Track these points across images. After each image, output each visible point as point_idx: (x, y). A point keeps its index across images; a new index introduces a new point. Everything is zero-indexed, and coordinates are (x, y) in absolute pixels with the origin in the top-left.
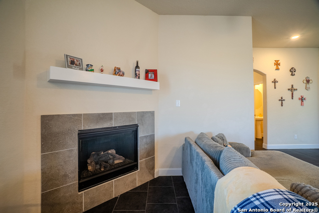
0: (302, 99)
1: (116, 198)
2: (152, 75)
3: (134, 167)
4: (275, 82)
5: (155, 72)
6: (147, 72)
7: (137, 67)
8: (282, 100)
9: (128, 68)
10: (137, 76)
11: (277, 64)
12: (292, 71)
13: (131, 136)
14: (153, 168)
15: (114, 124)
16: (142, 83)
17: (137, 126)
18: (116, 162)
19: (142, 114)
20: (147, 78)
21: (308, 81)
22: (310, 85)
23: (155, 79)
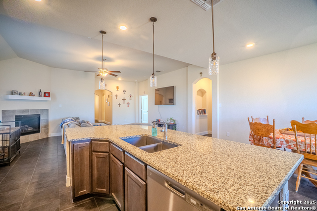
0: (128, 104)
1: (30, 142)
2: (47, 95)
3: (38, 131)
4: (116, 96)
5: (49, 93)
6: (45, 93)
7: (40, 92)
8: (119, 104)
9: (36, 92)
10: (40, 95)
11: (118, 88)
12: (124, 91)
13: (37, 119)
14: (48, 133)
15: (29, 114)
16: (43, 98)
17: (40, 115)
18: (29, 129)
19: (43, 110)
20: (45, 96)
21: (131, 96)
22: (132, 98)
23: (49, 96)
